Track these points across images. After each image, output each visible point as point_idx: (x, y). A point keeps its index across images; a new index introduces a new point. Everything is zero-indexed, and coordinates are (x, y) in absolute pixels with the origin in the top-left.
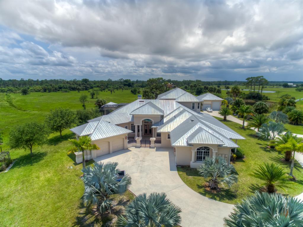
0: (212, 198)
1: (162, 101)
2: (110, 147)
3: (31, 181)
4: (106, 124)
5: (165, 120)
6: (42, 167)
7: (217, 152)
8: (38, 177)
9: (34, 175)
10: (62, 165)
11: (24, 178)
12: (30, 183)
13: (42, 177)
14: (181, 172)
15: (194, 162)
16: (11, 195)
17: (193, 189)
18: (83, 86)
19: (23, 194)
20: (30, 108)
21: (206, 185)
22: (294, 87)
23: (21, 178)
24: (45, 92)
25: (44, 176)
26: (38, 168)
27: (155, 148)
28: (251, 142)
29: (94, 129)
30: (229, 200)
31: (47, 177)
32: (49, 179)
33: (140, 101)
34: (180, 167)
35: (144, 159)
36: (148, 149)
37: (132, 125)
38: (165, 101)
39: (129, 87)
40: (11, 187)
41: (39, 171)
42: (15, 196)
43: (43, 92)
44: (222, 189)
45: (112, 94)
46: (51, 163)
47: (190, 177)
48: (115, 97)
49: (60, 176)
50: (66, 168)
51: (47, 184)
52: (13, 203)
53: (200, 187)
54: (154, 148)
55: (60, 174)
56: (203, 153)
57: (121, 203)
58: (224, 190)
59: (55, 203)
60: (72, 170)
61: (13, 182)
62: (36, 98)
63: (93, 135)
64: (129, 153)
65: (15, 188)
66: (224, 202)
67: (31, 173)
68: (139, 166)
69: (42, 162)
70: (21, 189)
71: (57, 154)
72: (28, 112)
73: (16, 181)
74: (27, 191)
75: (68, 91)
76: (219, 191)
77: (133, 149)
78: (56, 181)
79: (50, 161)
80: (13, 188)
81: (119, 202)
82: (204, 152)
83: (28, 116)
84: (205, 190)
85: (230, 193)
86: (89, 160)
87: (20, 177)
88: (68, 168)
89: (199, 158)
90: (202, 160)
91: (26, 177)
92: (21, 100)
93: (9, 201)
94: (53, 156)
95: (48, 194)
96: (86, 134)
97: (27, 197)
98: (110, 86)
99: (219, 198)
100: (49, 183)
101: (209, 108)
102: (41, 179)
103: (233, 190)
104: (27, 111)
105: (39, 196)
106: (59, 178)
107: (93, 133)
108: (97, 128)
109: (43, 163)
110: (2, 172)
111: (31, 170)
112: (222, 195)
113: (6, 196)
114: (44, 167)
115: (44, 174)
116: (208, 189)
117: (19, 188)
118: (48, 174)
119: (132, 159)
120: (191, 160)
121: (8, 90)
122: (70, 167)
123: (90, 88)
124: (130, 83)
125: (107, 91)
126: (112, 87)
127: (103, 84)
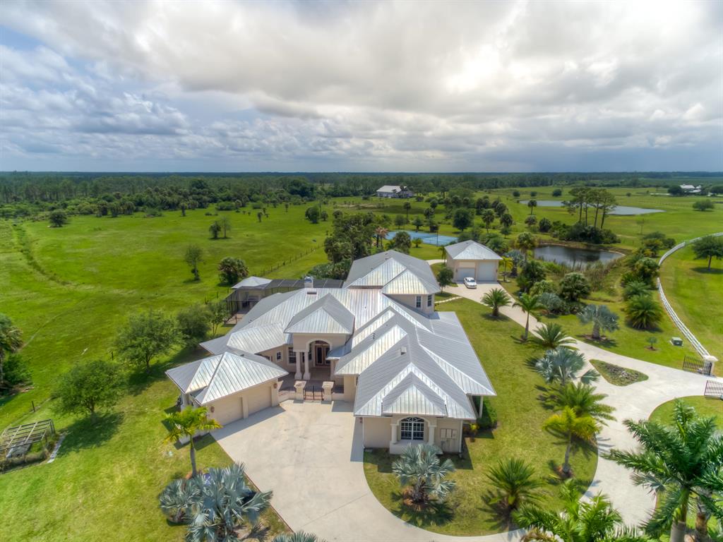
0: (409, 522)
1: (354, 292)
2: (244, 406)
3: (100, 486)
4: (235, 360)
5: (355, 342)
6: (117, 452)
7: (436, 426)
8: (111, 477)
9: (104, 471)
10: (153, 449)
11: (86, 479)
12: (99, 491)
13: (118, 477)
14: (370, 464)
15: (395, 444)
16: (68, 516)
17: (382, 503)
18: (194, 199)
19: (87, 514)
20: (76, 274)
21: (407, 493)
22: (694, 194)
23: (81, 478)
24: (105, 217)
25: (123, 474)
26: (109, 455)
27: (333, 402)
28: (525, 384)
29: (212, 374)
30: (438, 524)
31: (127, 476)
32: (131, 481)
33: (308, 293)
34: (371, 451)
35: (306, 431)
36: (318, 406)
37: (290, 348)
38: (359, 291)
39: (302, 196)
40: (65, 498)
41: (112, 463)
42: (76, 518)
43: (100, 216)
44: (432, 502)
45: (262, 220)
46: (133, 443)
47: (384, 474)
48: (266, 234)
49: (151, 474)
50: (161, 455)
51: (128, 493)
52: (74, 533)
53: (395, 497)
54: (329, 402)
55: (151, 471)
56: (413, 427)
57: (255, 532)
58: (437, 504)
59: (144, 534)
60: (172, 460)
61: (67, 487)
62: (85, 240)
63: (210, 388)
64: (280, 417)
65: (72, 502)
66: (428, 530)
67: (96, 467)
68: (295, 451)
69: (116, 438)
70: (83, 503)
71: (141, 419)
72: (71, 287)
73: (72, 484)
74: (94, 507)
75: (159, 213)
76: (427, 506)
77: (288, 405)
78: (144, 487)
79: (131, 436)
80: (69, 501)
81: (252, 530)
82: (415, 425)
83: (75, 301)
84: (404, 504)
85: (444, 510)
86: (203, 436)
87: (78, 476)
88: (164, 454)
89: (405, 436)
90: (410, 439)
91: (89, 476)
92: (52, 245)
93: (67, 528)
94: (135, 423)
95: (131, 514)
96: (197, 388)
97: (95, 521)
98: (257, 196)
99: (423, 521)
100: (131, 491)
101: (470, 279)
102: (118, 480)
103: (452, 504)
104: (71, 284)
105: (117, 519)
106: (150, 478)
107: (209, 384)
108: (217, 371)
109: (117, 443)
110: (44, 463)
111: (97, 459)
112: (430, 515)
113: (58, 518)
114: (121, 453)
115: (121, 469)
116: (409, 502)
117: (80, 501)
118: (128, 470)
119: (284, 432)
120: (391, 440)
121: (17, 213)
122: (168, 453)
123: (209, 202)
124: (306, 188)
125: (249, 213)
126: (262, 197)
127: (242, 192)
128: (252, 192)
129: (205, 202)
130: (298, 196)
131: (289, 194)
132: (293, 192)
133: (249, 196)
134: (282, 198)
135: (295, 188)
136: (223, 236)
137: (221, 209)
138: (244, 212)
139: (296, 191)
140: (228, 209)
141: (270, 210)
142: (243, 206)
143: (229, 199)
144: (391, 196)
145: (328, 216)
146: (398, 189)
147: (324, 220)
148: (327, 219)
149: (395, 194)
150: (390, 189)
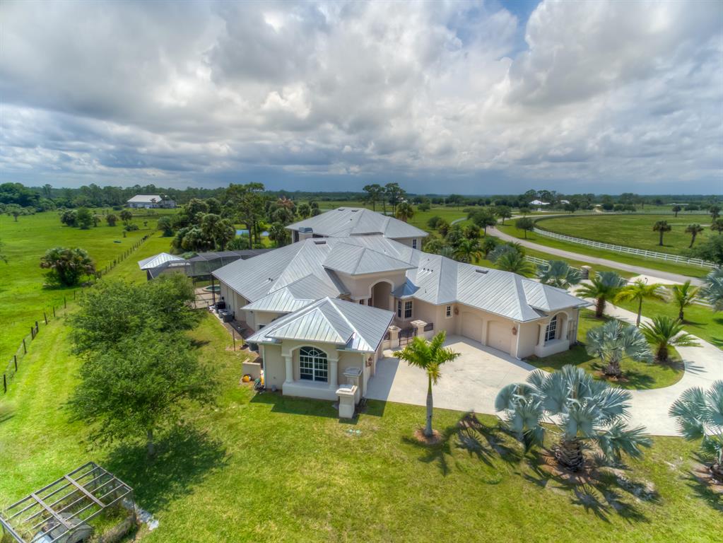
1: (361, 238)
7: (571, 319)
15: (544, 346)
25: (335, 474)
30: (653, 383)
33: (316, 243)
49: (373, 457)
99: (642, 385)
112: (638, 381)
144: (149, 206)
145: (100, 221)
146: (158, 199)
147: (96, 226)
148: (98, 224)
149: (154, 205)
150: (147, 199)
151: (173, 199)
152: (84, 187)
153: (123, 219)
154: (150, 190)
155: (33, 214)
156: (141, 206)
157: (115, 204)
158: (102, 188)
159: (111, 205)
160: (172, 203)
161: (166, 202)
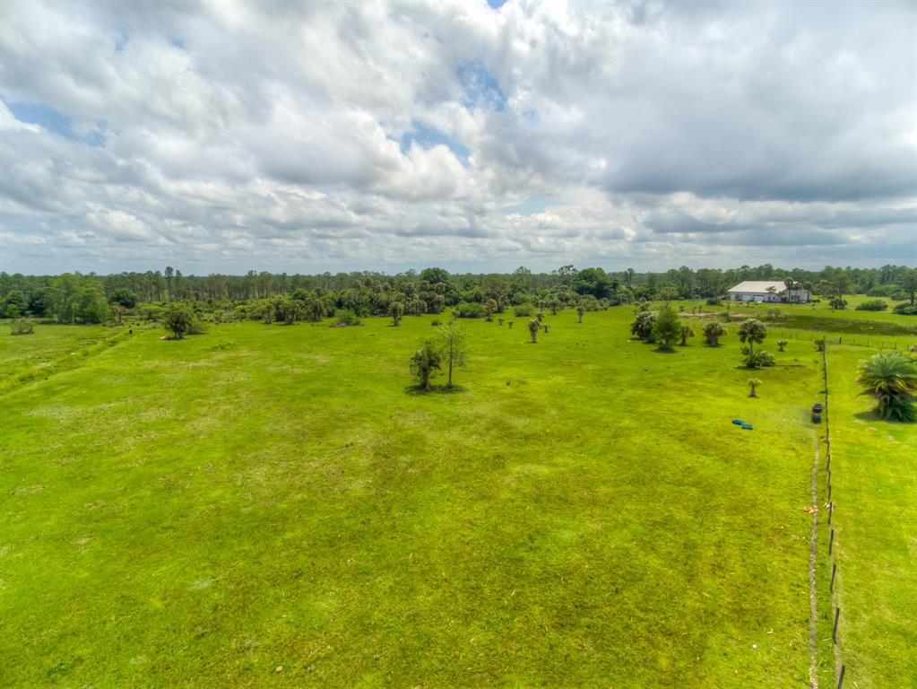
18: (421, 298)
39: (600, 297)
98: (522, 296)
123: (447, 304)
124: (605, 284)
125: (511, 324)
126: (530, 297)
127: (498, 289)
128: (515, 289)
129: (438, 302)
130: (592, 297)
131: (575, 294)
132: (582, 291)
133: (510, 296)
134: (564, 299)
135: (586, 284)
136: (443, 381)
137: (462, 316)
138: (501, 321)
139: (588, 288)
140: (473, 316)
141: (549, 320)
142: (500, 311)
143: (478, 299)
144: (762, 298)
145: (692, 335)
146: (780, 287)
147: (683, 344)
148: (689, 340)
149: (770, 298)
150: (760, 287)
151: (808, 287)
152: (673, 270)
153: (743, 340)
154: (765, 273)
155: (606, 309)
156: (749, 298)
157: (710, 296)
158: (695, 271)
159: (703, 296)
160: (803, 294)
161: (793, 293)
